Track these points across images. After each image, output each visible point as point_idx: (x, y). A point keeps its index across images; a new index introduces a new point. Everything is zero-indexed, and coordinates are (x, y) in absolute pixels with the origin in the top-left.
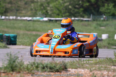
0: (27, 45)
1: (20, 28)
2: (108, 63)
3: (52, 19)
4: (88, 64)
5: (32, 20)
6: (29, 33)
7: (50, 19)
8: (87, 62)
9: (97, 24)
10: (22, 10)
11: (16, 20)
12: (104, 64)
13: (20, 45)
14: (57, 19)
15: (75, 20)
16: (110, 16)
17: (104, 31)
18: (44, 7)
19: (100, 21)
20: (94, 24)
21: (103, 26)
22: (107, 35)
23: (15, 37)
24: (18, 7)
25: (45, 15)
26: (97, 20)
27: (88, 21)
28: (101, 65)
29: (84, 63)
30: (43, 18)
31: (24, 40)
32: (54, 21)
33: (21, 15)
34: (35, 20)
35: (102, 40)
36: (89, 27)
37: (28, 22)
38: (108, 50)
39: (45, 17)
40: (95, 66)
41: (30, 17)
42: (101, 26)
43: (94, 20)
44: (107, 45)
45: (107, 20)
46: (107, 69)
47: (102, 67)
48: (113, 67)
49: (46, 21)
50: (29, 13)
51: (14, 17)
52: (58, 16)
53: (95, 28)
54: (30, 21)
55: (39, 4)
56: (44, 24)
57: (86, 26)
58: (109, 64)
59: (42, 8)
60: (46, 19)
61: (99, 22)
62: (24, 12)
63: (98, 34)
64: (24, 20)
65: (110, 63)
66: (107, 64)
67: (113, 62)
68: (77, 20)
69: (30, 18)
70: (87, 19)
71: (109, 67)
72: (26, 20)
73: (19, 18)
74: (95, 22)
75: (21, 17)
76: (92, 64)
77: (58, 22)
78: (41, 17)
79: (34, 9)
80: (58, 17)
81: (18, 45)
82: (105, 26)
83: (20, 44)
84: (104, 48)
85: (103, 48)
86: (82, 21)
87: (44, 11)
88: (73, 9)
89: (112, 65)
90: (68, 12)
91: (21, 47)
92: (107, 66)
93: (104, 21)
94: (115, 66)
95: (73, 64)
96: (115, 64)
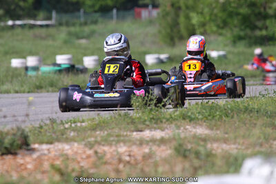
2: (123, 126)
4: (74, 130)
8: (73, 125)
9: (70, 34)
12: (113, 128)
16: (96, 12)
17: (86, 49)
19: (74, 25)
20: (62, 34)
21: (83, 38)
22: (95, 57)
26: (67, 24)
27: (47, 26)
28: (106, 130)
29: (65, 128)
36: (50, 42)
40: (93, 132)
42: (79, 38)
43: (61, 24)
46: (122, 138)
47: (110, 135)
48: (135, 133)
53: (66, 42)
57: (42, 38)
58: (124, 128)
61: (72, 29)
63: (73, 57)
65: (128, 124)
66: (120, 129)
67: (133, 122)
68: (20, 26)
71: (125, 133)
74: (64, 29)
76: (84, 129)
82: (88, 37)
86: (32, 27)
89: (132, 129)
92: (122, 133)
93: (86, 24)
94: (141, 131)
95: (40, 132)
96: (140, 126)
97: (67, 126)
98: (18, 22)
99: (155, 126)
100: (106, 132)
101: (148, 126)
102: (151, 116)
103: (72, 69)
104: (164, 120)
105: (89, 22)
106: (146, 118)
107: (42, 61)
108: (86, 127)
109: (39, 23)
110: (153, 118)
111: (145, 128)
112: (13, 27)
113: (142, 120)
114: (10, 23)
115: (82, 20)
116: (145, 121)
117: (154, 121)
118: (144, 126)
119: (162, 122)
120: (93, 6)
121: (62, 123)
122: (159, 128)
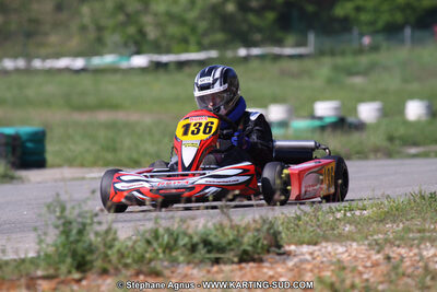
0: (86, 163)
1: (47, 103)
3: (165, 58)
4: (350, 222)
5: (89, 67)
6: (84, 118)
7: (156, 58)
8: (348, 214)
9: (336, 68)
10: (46, 34)
11: (28, 71)
12: (413, 218)
13: (60, 166)
14: (184, 57)
16: (377, 32)
17: (362, 91)
18: (128, 15)
19: (343, 53)
20: (324, 68)
21: (357, 74)
22: (378, 105)
23: (39, 138)
24: (31, 21)
25: (137, 43)
26: (333, 53)
27: (300, 56)
28: (401, 221)
29: (337, 219)
30: (130, 57)
31: (72, 147)
32: (172, 67)
33: (43, 51)
34: (100, 67)
36: (306, 82)
37: (75, 78)
39: (138, 53)
41: (76, 55)
42: (350, 73)
43: (320, 53)
44: (385, 144)
46: (428, 234)
49: (143, 70)
50: (74, 43)
51: (21, 63)
52: (183, 46)
53: (330, 81)
54: (83, 75)
56: (137, 79)
57: (297, 76)
58: (431, 218)
59: (122, 18)
60: (140, 61)
61: (340, 61)
62: (53, 39)
63: (343, 104)
64: (60, 71)
68: (257, 57)
69: (79, 63)
71: (432, 227)
72: (67, 70)
73: (37, 64)
74: (327, 61)
75: (44, 58)
76: (367, 220)
77: (187, 70)
78: (121, 55)
79: (92, 27)
80: (186, 51)
81: (53, 166)
82: (365, 72)
83: (57, 161)
84: (376, 158)
86: (277, 57)
87: (132, 30)
88: (240, 16)
90: (223, 30)
91: (68, 172)
92: (427, 226)
93: (361, 51)
95: (297, 225)
97: (339, 215)
98: (255, 51)
100: (401, 225)
103: (341, 124)
107: (294, 112)
108: (369, 217)
109: (288, 51)
112: (246, 59)
114: (242, 52)
115: (356, 46)
120: (373, 23)
121: (331, 210)
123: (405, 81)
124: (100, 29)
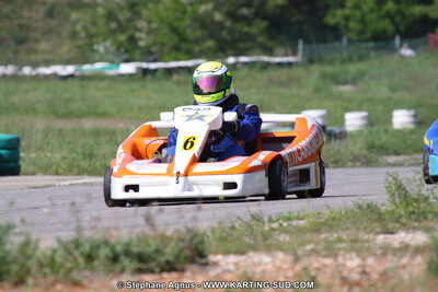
0: (61, 171)
1: (31, 110)
2: (364, 224)
3: (153, 66)
4: (286, 231)
5: (77, 73)
6: (68, 125)
7: (144, 65)
8: (285, 224)
9: (324, 76)
10: (37, 41)
11: (15, 78)
12: (348, 229)
13: (34, 174)
14: (173, 64)
15: (239, 66)
16: (367, 41)
17: (350, 100)
18: (119, 23)
19: (331, 63)
20: (312, 76)
21: (345, 83)
22: (364, 114)
23: (13, 145)
24: (21, 27)
25: (127, 51)
26: (321, 61)
27: (289, 65)
28: (337, 232)
29: (273, 229)
30: (118, 64)
32: (158, 74)
33: (33, 58)
34: (87, 73)
35: (342, 135)
36: (295, 90)
37: (62, 84)
38: (369, 170)
39: (127, 61)
40: (315, 237)
41: (68, 62)
42: (337, 81)
43: (311, 62)
44: (364, 152)
45: (361, 59)
47: (340, 240)
48: (381, 237)
49: (131, 76)
50: (65, 49)
51: (10, 70)
52: (173, 54)
53: (317, 90)
54: (70, 81)
55: (101, 11)
56: (123, 87)
57: (281, 84)
58: (365, 228)
59: (114, 25)
60: (128, 68)
61: (329, 69)
62: (43, 46)
63: (328, 112)
64: (46, 77)
65: (372, 221)
66: (358, 229)
67: (380, 218)
68: (246, 63)
69: (70, 69)
70: (285, 59)
71: (366, 237)
72: (55, 75)
73: (27, 70)
74: (316, 69)
75: (35, 65)
77: (175, 77)
78: (112, 62)
79: (83, 34)
80: (177, 59)
81: (27, 174)
82: (354, 81)
83: (31, 168)
84: (354, 166)
85: (350, 164)
86: (266, 66)
87: (122, 37)
88: (228, 24)
89: (378, 230)
90: (213, 37)
91: (40, 180)
92: (361, 236)
93: (350, 60)
94: (392, 233)
96: (391, 226)
97: (275, 225)
98: (243, 59)
99: (416, 224)
100: (335, 235)
101: (404, 225)
102: (411, 209)
104: (430, 216)
105: (355, 58)
106: (403, 213)
108: (305, 227)
109: (277, 60)
110: (413, 213)
111: (398, 229)
112: (234, 66)
113: (396, 215)
114: (231, 60)
115: (345, 54)
116: (401, 216)
117: (414, 217)
118: (397, 225)
119: (426, 218)
121: (271, 220)
122: (420, 229)
123: (393, 90)
124: (90, 36)
